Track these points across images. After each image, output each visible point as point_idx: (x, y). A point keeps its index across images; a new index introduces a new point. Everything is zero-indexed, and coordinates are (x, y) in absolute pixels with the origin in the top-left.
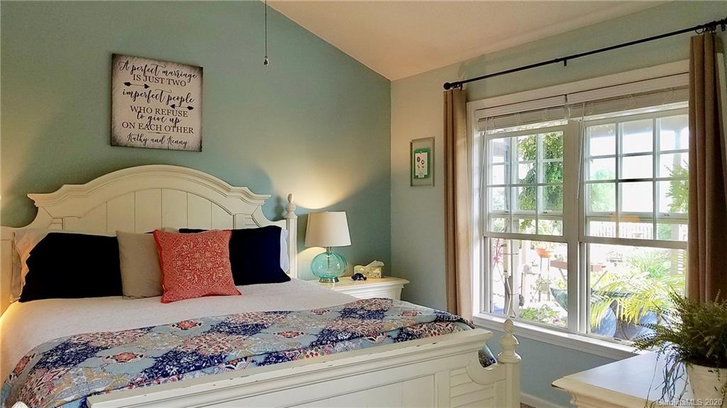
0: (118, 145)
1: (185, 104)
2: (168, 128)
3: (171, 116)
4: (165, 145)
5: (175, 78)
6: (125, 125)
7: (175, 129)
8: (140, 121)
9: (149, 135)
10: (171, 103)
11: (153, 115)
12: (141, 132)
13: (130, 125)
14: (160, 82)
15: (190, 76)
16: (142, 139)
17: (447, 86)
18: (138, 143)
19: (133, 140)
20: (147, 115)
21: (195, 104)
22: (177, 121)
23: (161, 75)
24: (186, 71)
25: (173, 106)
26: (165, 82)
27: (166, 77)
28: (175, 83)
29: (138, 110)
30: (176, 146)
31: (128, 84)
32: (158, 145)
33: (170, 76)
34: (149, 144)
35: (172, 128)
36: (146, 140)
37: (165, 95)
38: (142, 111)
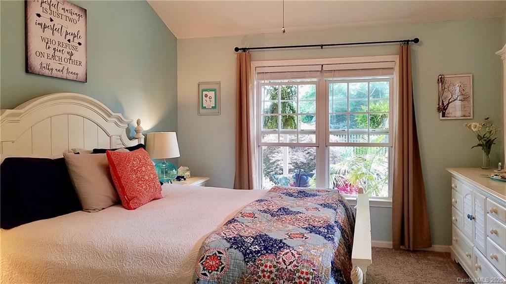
0: (33, 73)
1: (77, 40)
2: (66, 60)
3: (67, 50)
4: (65, 75)
5: (69, 15)
6: (38, 54)
7: (71, 61)
8: (48, 51)
9: (54, 65)
10: (68, 37)
11: (56, 46)
12: (49, 61)
13: (41, 54)
14: (60, 17)
15: (79, 15)
16: (50, 68)
17: (237, 49)
18: (47, 72)
19: (43, 69)
20: (52, 46)
21: (82, 41)
22: (72, 55)
23: (61, 12)
24: (76, 11)
25: (69, 41)
26: (64, 18)
27: (64, 14)
28: (70, 20)
29: (46, 41)
30: (71, 77)
31: (39, 15)
32: (59, 74)
33: (66, 14)
34: (55, 73)
35: (68, 60)
36: (52, 70)
37: (64, 30)
38: (49, 42)
